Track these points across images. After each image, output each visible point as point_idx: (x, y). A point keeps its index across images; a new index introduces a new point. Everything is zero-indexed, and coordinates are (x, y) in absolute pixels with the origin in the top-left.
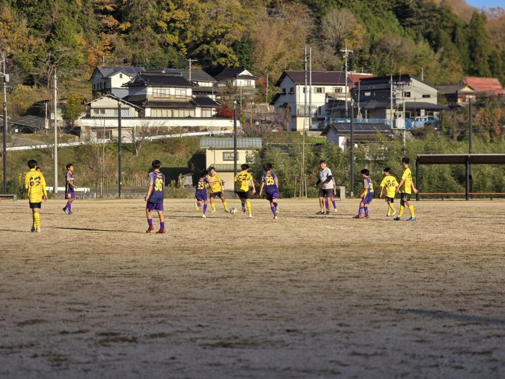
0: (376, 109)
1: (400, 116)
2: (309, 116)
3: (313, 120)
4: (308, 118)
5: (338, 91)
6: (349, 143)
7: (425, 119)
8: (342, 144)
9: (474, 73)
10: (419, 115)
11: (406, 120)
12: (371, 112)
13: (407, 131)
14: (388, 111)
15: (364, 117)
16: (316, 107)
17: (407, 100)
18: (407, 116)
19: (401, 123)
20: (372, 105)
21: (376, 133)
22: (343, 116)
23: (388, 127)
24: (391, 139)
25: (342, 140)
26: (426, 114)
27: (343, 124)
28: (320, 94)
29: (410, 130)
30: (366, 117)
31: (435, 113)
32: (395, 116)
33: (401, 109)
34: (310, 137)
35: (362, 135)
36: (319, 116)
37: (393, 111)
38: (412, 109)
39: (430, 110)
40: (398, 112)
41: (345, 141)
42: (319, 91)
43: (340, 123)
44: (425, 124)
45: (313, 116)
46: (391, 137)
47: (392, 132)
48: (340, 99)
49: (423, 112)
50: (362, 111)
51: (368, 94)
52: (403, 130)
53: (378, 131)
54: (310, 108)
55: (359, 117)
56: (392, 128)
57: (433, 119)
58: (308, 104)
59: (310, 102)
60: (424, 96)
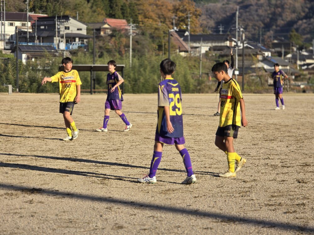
0: (48, 37)
1: (62, 41)
2: (4, 40)
3: (7, 43)
4: (3, 42)
5: (24, 25)
6: (28, 58)
7: (79, 44)
8: (24, 59)
9: (112, 16)
10: (75, 41)
11: (66, 45)
12: (44, 39)
13: (67, 51)
14: (55, 38)
15: (40, 42)
16: (9, 35)
17: (67, 31)
18: (67, 42)
19: (63, 46)
20: (45, 34)
21: (45, 52)
22: (26, 41)
23: (54, 49)
24: (55, 56)
25: (24, 56)
26: (79, 41)
27: (25, 46)
28: (11, 27)
29: (69, 51)
30: (41, 41)
31: (85, 40)
32: (59, 41)
33: (62, 37)
34: (4, 54)
35: (37, 53)
36: (11, 41)
37: (58, 38)
38: (70, 38)
39: (81, 38)
40: (61, 40)
41: (26, 57)
42: (11, 25)
43: (23, 45)
44: (79, 47)
45: (7, 41)
46: (56, 55)
47: (57, 51)
48: (24, 30)
49: (77, 39)
50: (39, 38)
51: (42, 27)
52: (64, 50)
53: (46, 51)
54: (4, 35)
55: (37, 42)
56: (57, 49)
57: (83, 44)
58: (3, 33)
59: (4, 32)
60: (78, 29)
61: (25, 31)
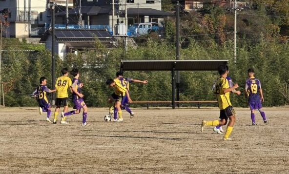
0: (99, 14)
1: (122, 22)
2: (29, 21)
3: (33, 26)
4: (27, 24)
6: (67, 50)
7: (150, 26)
8: (62, 51)
10: (143, 21)
11: (129, 27)
12: (94, 19)
13: (130, 38)
14: (110, 17)
15: (86, 23)
16: (36, 13)
17: (131, 5)
18: (130, 22)
19: (123, 30)
20: (95, 11)
21: (94, 39)
22: (64, 23)
23: (110, 34)
24: (111, 46)
25: (61, 47)
26: (150, 21)
27: (63, 30)
29: (133, 38)
30: (89, 22)
31: (159, 19)
32: (118, 22)
33: (123, 15)
34: (30, 44)
35: (83, 41)
36: (40, 23)
37: (115, 17)
38: (135, 16)
39: (154, 16)
40: (120, 19)
41: (65, 48)
43: (60, 30)
44: (149, 30)
45: (33, 23)
46: (112, 44)
47: (114, 39)
48: (60, 4)
49: (147, 19)
50: (84, 18)
52: (125, 37)
53: (96, 37)
54: (29, 13)
55: (81, 24)
56: (114, 34)
57: (157, 25)
58: (27, 9)
59: (29, 8)
60: (148, 2)
61: (62, 6)
